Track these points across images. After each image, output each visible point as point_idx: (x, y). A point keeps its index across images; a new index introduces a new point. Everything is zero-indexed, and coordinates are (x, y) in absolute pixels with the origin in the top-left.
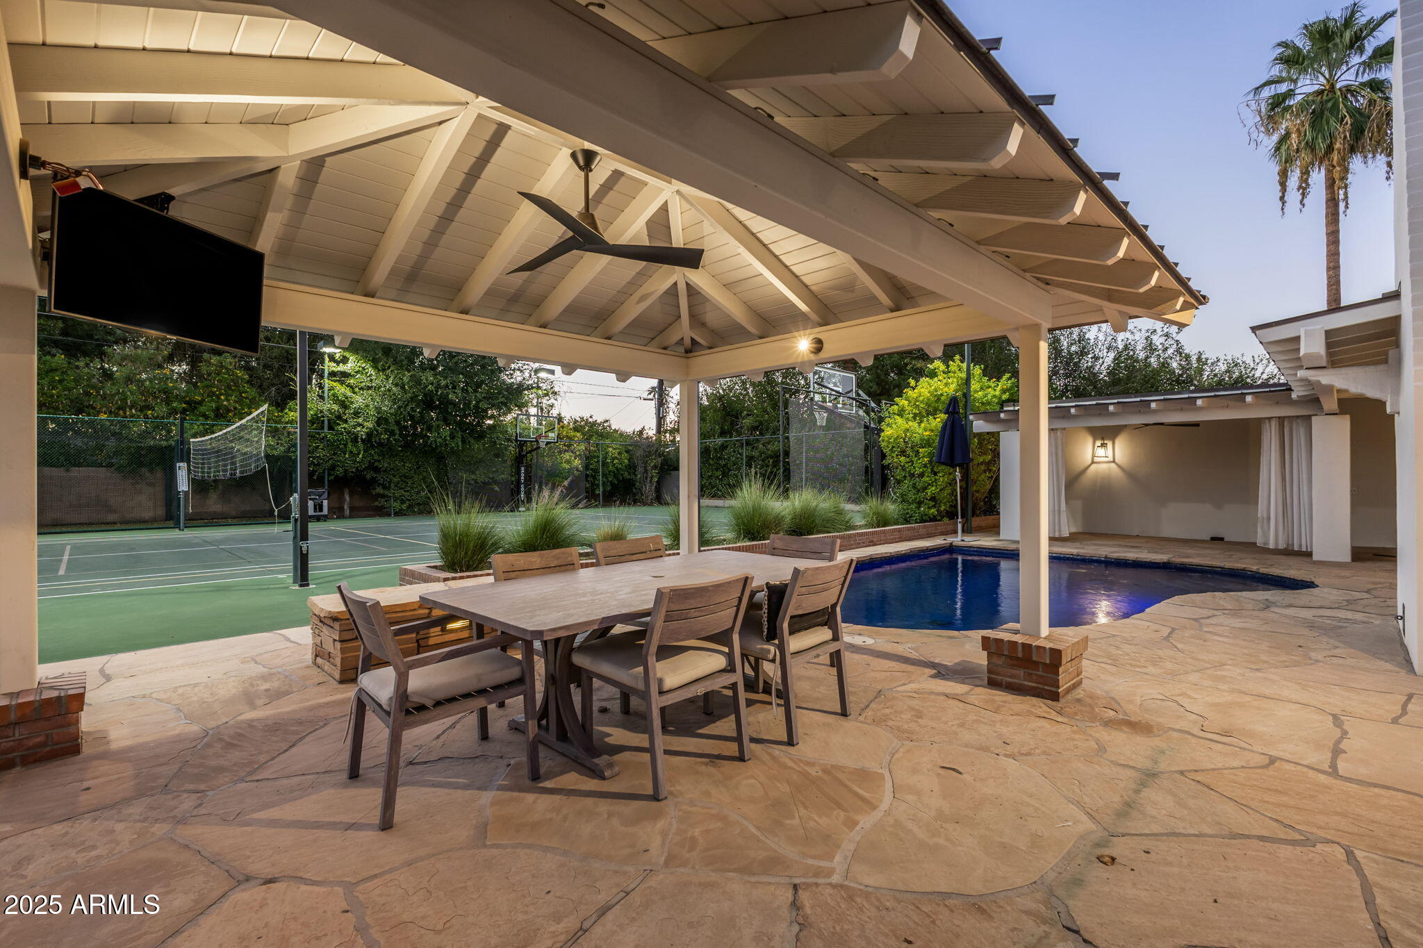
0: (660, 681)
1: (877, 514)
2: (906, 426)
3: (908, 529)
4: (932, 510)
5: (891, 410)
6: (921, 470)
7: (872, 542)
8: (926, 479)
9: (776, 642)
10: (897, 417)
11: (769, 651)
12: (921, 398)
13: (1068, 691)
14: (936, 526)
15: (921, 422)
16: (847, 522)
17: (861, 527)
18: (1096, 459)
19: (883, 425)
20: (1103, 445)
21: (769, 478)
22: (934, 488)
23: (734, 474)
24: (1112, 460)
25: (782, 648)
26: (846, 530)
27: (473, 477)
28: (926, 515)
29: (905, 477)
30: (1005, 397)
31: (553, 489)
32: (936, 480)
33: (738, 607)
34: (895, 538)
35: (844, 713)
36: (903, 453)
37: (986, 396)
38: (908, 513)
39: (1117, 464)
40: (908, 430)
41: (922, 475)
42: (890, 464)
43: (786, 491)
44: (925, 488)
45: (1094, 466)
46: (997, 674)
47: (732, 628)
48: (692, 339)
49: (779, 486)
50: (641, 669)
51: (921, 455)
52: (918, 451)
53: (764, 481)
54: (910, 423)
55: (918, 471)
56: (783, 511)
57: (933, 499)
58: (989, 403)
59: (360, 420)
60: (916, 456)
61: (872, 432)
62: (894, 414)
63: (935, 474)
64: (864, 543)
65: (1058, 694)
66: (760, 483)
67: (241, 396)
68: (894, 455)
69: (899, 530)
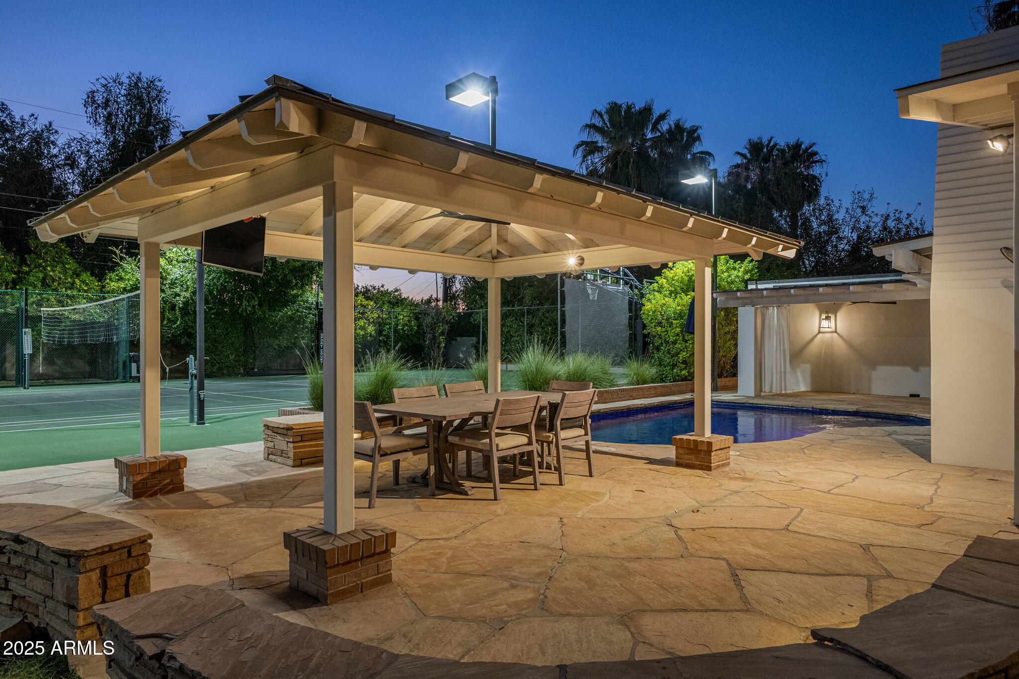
0: (497, 445)
1: (637, 374)
2: (664, 302)
3: (662, 387)
4: (683, 372)
5: (651, 287)
6: (674, 338)
7: (631, 396)
8: (678, 346)
9: (554, 432)
10: (656, 293)
11: (550, 436)
12: (676, 278)
13: (718, 467)
14: (687, 385)
15: (676, 298)
16: (612, 380)
17: (623, 385)
18: (822, 330)
19: (644, 301)
20: (828, 318)
21: (548, 345)
22: (685, 353)
23: (516, 340)
24: (834, 330)
25: (556, 435)
26: (610, 387)
27: (277, 342)
28: (678, 376)
29: (662, 343)
30: (747, 277)
31: (388, 351)
32: (686, 347)
33: (534, 411)
34: (651, 394)
35: (591, 476)
36: (660, 324)
37: (730, 276)
38: (664, 374)
39: (838, 334)
40: (665, 304)
41: (675, 343)
42: (649, 333)
43: (562, 355)
44: (677, 354)
45: (820, 335)
46: (681, 459)
47: (531, 423)
48: (498, 251)
49: (557, 351)
50: (488, 440)
51: (674, 326)
52: (672, 322)
53: (545, 347)
54: (667, 299)
55: (672, 339)
56: (560, 371)
57: (684, 362)
58: (732, 282)
59: (177, 290)
60: (670, 327)
61: (635, 307)
62: (654, 290)
63: (686, 341)
64: (624, 397)
65: (711, 467)
66: (541, 348)
67: (65, 267)
68: (653, 325)
69: (655, 388)
